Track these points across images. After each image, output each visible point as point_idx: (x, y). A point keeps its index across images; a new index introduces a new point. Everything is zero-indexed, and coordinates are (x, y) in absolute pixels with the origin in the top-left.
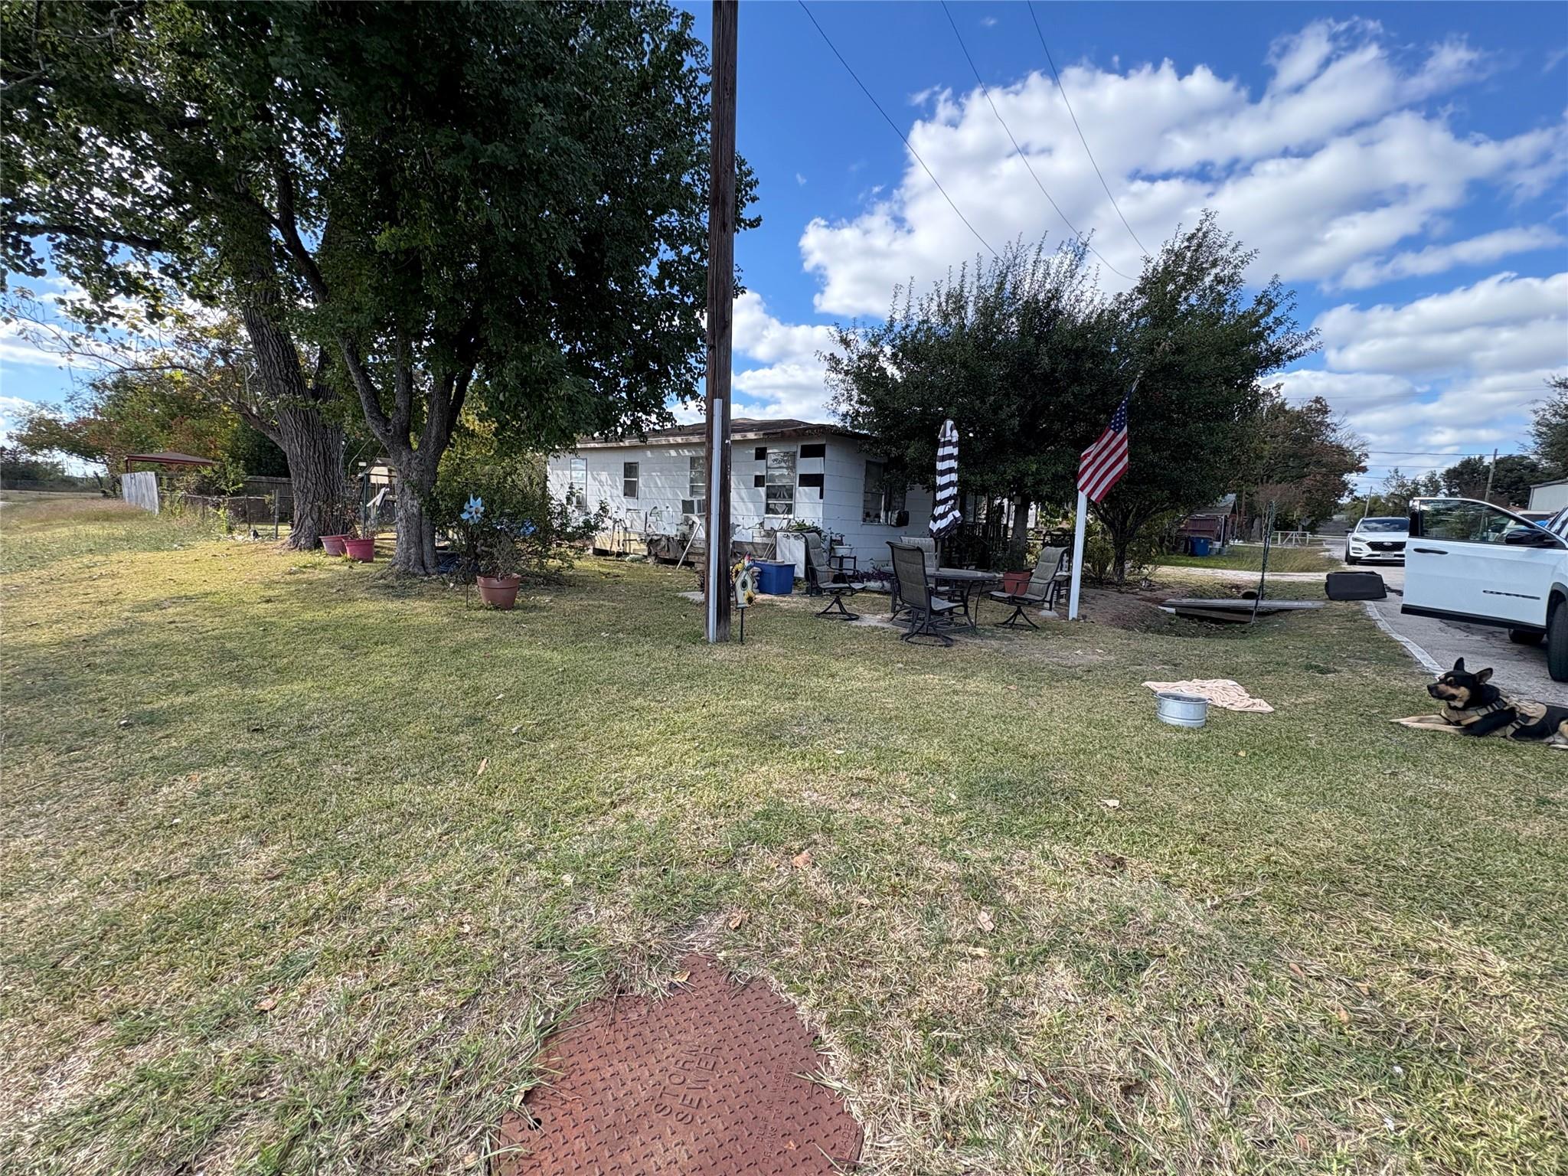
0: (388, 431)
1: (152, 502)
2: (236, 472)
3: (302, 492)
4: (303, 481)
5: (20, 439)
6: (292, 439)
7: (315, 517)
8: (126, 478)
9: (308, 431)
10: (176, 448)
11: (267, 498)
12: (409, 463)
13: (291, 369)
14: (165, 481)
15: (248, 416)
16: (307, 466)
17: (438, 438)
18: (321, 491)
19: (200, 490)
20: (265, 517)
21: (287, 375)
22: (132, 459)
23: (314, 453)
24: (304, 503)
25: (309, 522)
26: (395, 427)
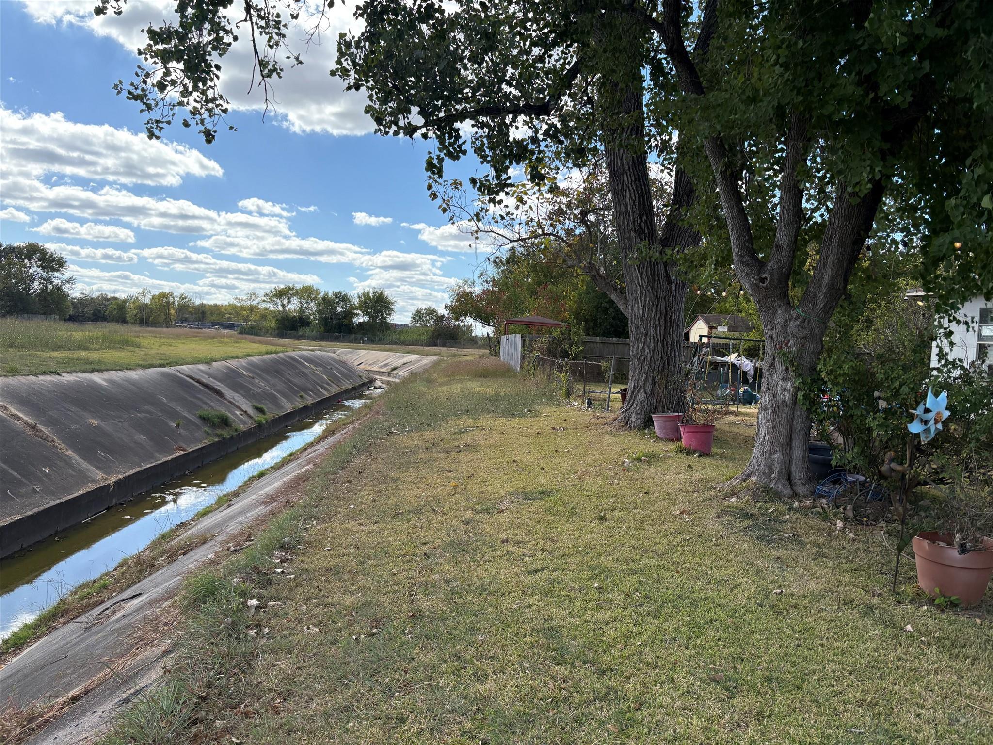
0: (763, 280)
1: (517, 362)
2: (579, 333)
3: (639, 359)
4: (641, 346)
5: (451, 309)
6: (636, 299)
7: (648, 389)
8: (503, 339)
9: (653, 288)
10: (539, 311)
11: (604, 364)
12: (785, 326)
13: (645, 218)
14: (527, 343)
15: (595, 277)
16: (646, 329)
17: (831, 286)
18: (658, 359)
19: (550, 352)
20: (597, 376)
21: (640, 225)
22: (510, 322)
23: (656, 313)
24: (639, 373)
25: (641, 396)
26: (771, 274)
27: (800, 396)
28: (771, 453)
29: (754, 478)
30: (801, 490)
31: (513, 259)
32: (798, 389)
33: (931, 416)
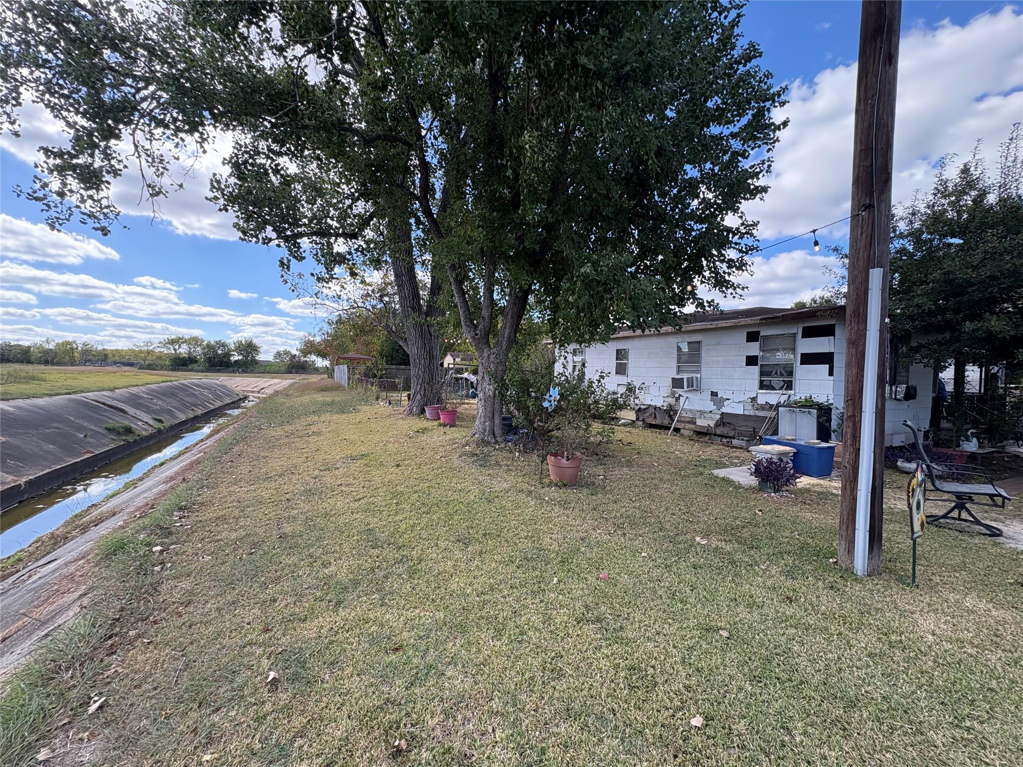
0: (477, 335)
1: (345, 382)
2: (382, 363)
3: (416, 377)
4: (417, 370)
5: (301, 350)
6: (413, 345)
7: (422, 393)
8: (336, 368)
9: (422, 338)
10: (358, 351)
11: (397, 380)
12: (489, 358)
13: (416, 300)
14: (351, 370)
15: (390, 332)
16: (420, 361)
17: (509, 338)
18: (426, 377)
19: (366, 375)
20: (394, 388)
21: (413, 304)
22: (340, 358)
23: (424, 352)
24: (417, 385)
25: (418, 397)
26: (481, 332)
27: (497, 392)
28: (485, 422)
29: (477, 436)
30: (499, 439)
31: (340, 321)
32: (496, 389)
33: (552, 398)
